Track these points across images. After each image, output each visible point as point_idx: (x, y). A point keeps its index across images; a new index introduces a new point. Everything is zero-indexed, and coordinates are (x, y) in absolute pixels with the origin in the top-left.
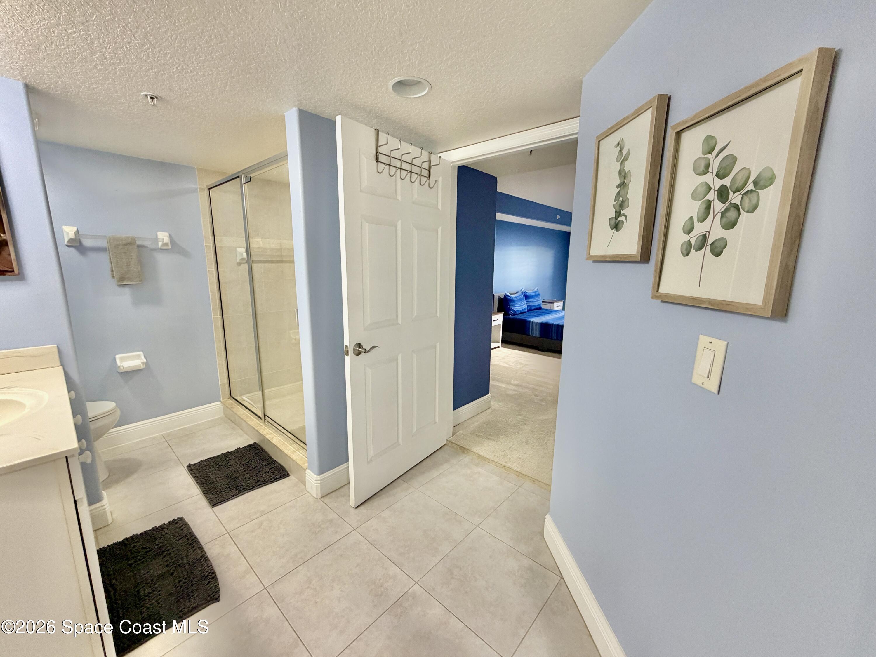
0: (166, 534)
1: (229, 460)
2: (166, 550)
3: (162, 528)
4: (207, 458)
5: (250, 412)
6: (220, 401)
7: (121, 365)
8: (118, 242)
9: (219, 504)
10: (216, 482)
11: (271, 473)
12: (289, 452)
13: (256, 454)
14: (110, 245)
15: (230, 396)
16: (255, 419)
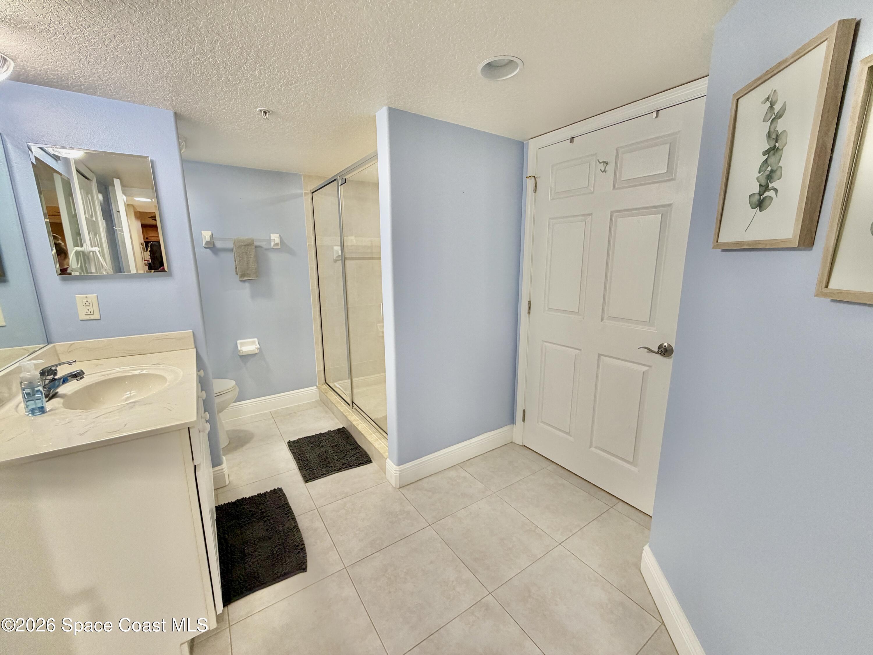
0: (268, 501)
1: (321, 441)
2: (267, 516)
3: (265, 494)
4: (303, 437)
5: (341, 398)
6: (317, 386)
7: (241, 349)
8: (241, 243)
9: (311, 480)
10: (310, 460)
11: (356, 457)
12: (372, 440)
13: (344, 438)
14: (235, 246)
15: (325, 382)
16: (345, 406)
